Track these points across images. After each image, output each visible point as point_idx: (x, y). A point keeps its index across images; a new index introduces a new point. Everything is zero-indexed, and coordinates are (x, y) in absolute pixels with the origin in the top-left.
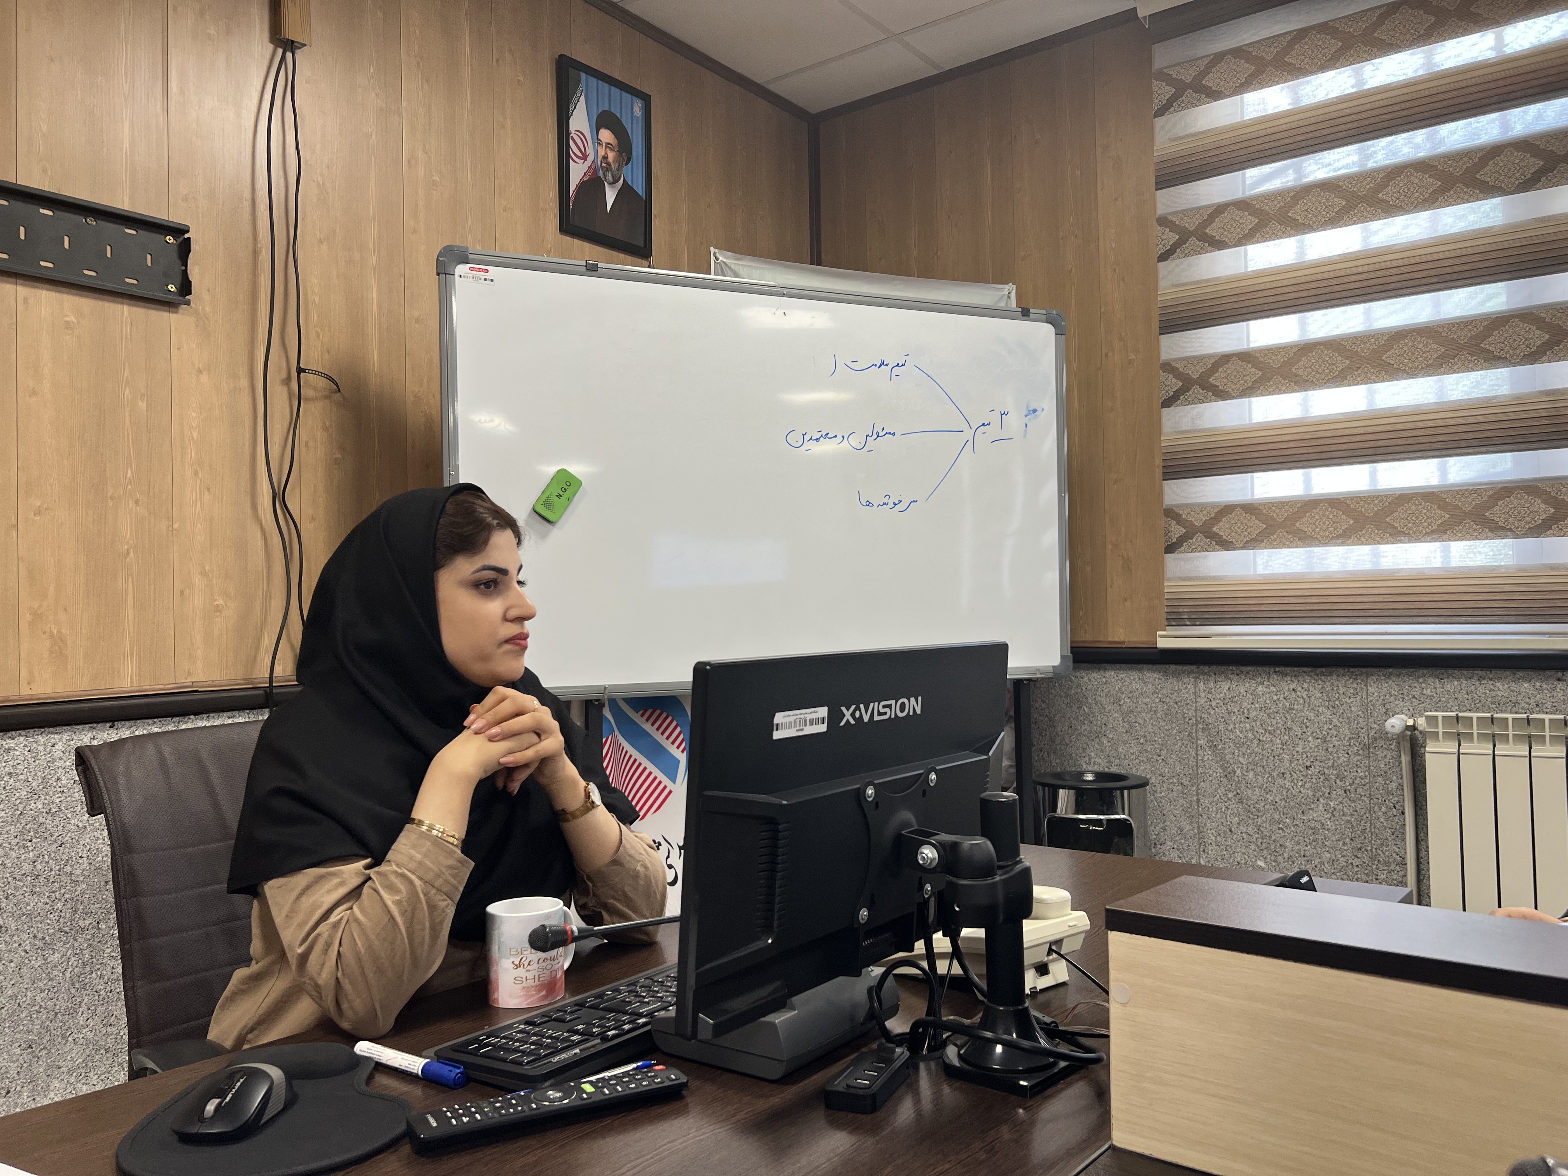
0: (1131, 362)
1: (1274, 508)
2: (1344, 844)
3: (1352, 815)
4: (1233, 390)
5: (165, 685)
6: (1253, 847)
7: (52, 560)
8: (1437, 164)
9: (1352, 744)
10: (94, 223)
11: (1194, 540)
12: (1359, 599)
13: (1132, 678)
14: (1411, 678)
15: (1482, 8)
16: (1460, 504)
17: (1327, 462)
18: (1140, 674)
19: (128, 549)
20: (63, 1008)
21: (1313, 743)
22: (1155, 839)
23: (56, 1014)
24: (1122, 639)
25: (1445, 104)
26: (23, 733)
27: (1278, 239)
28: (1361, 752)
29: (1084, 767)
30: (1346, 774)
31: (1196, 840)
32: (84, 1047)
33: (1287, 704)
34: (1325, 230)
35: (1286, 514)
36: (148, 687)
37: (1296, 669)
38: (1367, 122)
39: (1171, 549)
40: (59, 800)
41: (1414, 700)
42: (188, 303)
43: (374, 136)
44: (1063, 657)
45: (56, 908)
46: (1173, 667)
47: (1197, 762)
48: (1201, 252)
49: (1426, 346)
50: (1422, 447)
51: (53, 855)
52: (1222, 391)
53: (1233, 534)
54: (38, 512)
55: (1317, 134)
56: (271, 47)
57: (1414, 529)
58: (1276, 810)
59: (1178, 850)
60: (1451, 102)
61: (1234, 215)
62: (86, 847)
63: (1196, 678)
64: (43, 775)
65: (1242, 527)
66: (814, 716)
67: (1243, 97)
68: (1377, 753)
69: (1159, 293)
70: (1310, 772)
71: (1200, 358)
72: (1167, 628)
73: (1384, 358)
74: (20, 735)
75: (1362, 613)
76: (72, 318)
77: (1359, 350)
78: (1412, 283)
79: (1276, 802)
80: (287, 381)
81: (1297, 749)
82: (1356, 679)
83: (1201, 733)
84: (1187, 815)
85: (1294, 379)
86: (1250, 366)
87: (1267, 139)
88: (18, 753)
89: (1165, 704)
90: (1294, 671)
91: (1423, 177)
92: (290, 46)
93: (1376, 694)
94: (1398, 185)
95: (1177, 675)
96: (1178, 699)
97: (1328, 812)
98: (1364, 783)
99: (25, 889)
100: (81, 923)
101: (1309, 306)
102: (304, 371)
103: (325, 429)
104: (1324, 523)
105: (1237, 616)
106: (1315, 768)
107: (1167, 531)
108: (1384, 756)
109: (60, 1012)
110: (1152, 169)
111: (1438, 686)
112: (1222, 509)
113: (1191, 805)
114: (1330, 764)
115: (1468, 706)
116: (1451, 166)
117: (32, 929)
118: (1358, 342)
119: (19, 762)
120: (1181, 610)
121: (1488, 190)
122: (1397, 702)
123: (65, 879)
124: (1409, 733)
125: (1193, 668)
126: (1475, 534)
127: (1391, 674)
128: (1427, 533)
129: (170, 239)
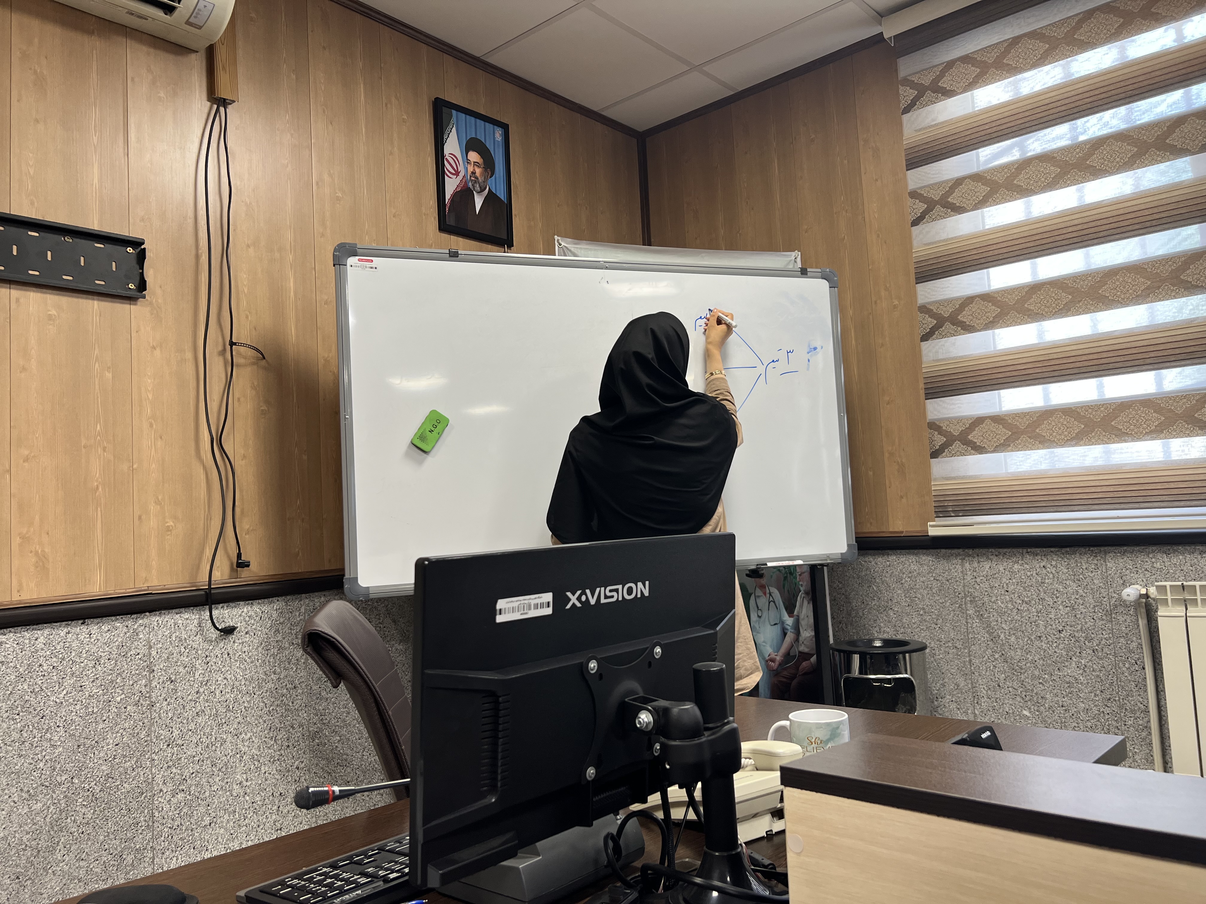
0: (895, 307)
1: (1017, 418)
2: (1096, 695)
3: (1100, 670)
4: (978, 324)
5: (126, 589)
6: (1018, 699)
7: (37, 496)
8: (1133, 134)
9: (1096, 611)
10: (71, 241)
11: (953, 447)
12: (1093, 490)
13: (910, 561)
14: (1142, 554)
15: (1161, 8)
16: (1173, 408)
17: (1059, 378)
18: (917, 558)
19: (97, 486)
20: (44, 846)
21: (1063, 611)
22: (937, 694)
23: (39, 851)
24: (901, 529)
25: (1136, 86)
26: (12, 630)
27: (1007, 202)
28: (1104, 617)
29: (876, 635)
30: (1093, 636)
31: (970, 694)
32: (61, 878)
33: (1040, 579)
34: (1045, 192)
35: (1028, 423)
36: (113, 592)
37: (1044, 549)
38: (1073, 105)
39: (935, 454)
40: (41, 682)
41: (1146, 572)
42: (144, 297)
43: (289, 165)
44: (849, 546)
45: (38, 767)
46: (943, 551)
47: (967, 629)
48: (945, 216)
49: (1133, 280)
50: (1137, 362)
51: (36, 725)
52: (969, 326)
53: (985, 440)
54: (26, 460)
55: (1033, 117)
56: (208, 104)
57: (1136, 430)
58: (1036, 667)
59: (956, 702)
60: (1141, 84)
61: (970, 186)
62: (62, 718)
63: (963, 559)
64: (29, 663)
65: (992, 435)
66: (539, 601)
67: (973, 94)
68: (1119, 618)
69: (913, 251)
70: (1062, 635)
71: (950, 301)
72: (936, 519)
73: (1100, 292)
74: (10, 632)
75: (1097, 502)
76: (53, 312)
77: (1079, 286)
78: (1118, 231)
79: (1035, 661)
80: (223, 352)
81: (1050, 616)
82: (1096, 556)
83: (969, 605)
84: (962, 673)
85: (1027, 313)
86: (990, 304)
87: (994, 124)
88: (8, 646)
89: (939, 582)
90: (1044, 551)
91: (1122, 145)
92: (223, 103)
93: (1114, 568)
94: (1102, 153)
95: (947, 558)
96: (949, 577)
97: (1080, 669)
98: (1109, 644)
99: (14, 752)
100: (58, 778)
101: (1036, 254)
102: (235, 344)
103: (253, 387)
104: (1060, 429)
105: (992, 507)
106: (1066, 632)
107: (931, 441)
108: (1124, 620)
109: (42, 850)
110: (903, 154)
111: (1166, 560)
112: (975, 420)
113: (965, 664)
114: (1079, 628)
115: (1192, 576)
116: (1144, 135)
117: (20, 784)
118: (1078, 281)
119: (9, 653)
120: (946, 504)
121: (1178, 152)
122: (1132, 575)
123: (46, 744)
124: (1144, 600)
125: (960, 551)
126: (1187, 432)
127: (1125, 551)
128: (1146, 433)
129: (130, 250)
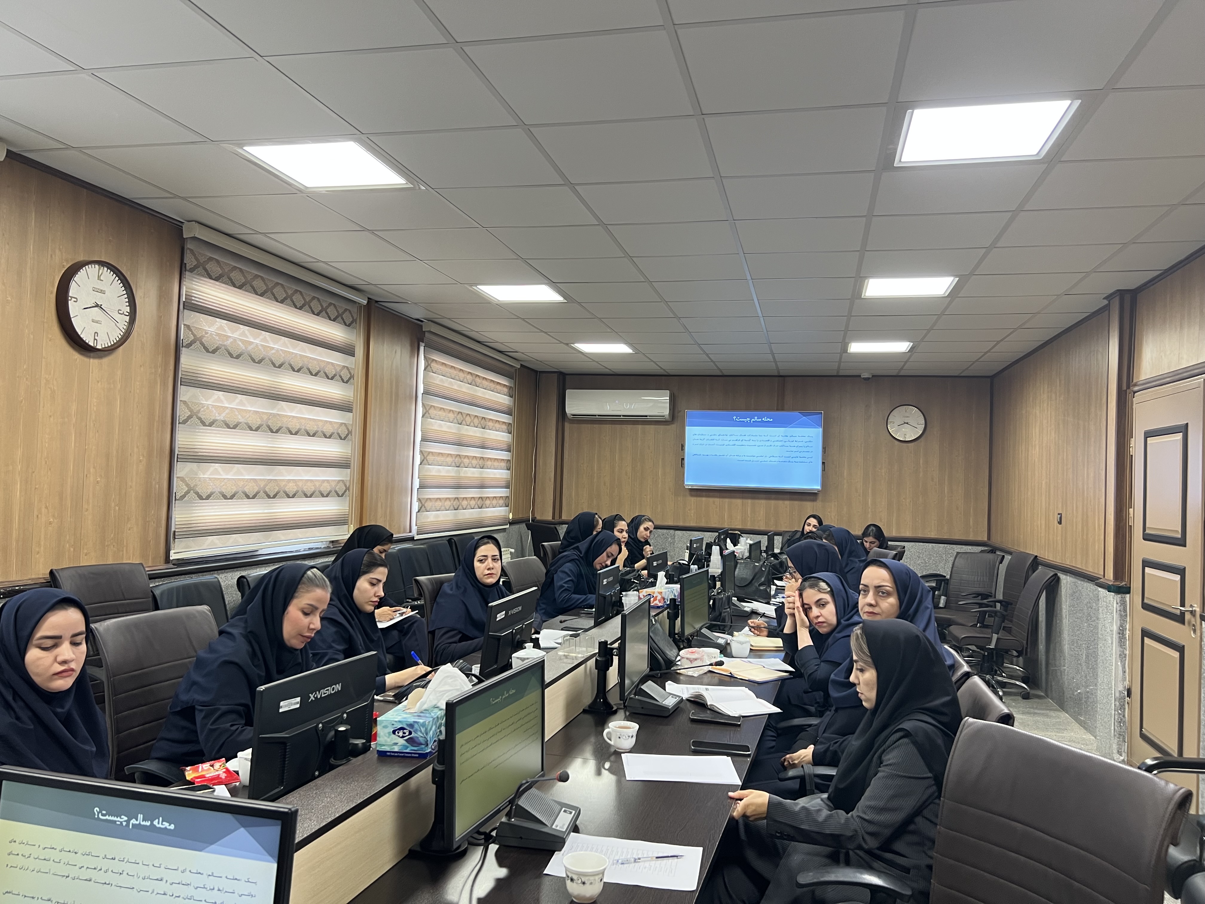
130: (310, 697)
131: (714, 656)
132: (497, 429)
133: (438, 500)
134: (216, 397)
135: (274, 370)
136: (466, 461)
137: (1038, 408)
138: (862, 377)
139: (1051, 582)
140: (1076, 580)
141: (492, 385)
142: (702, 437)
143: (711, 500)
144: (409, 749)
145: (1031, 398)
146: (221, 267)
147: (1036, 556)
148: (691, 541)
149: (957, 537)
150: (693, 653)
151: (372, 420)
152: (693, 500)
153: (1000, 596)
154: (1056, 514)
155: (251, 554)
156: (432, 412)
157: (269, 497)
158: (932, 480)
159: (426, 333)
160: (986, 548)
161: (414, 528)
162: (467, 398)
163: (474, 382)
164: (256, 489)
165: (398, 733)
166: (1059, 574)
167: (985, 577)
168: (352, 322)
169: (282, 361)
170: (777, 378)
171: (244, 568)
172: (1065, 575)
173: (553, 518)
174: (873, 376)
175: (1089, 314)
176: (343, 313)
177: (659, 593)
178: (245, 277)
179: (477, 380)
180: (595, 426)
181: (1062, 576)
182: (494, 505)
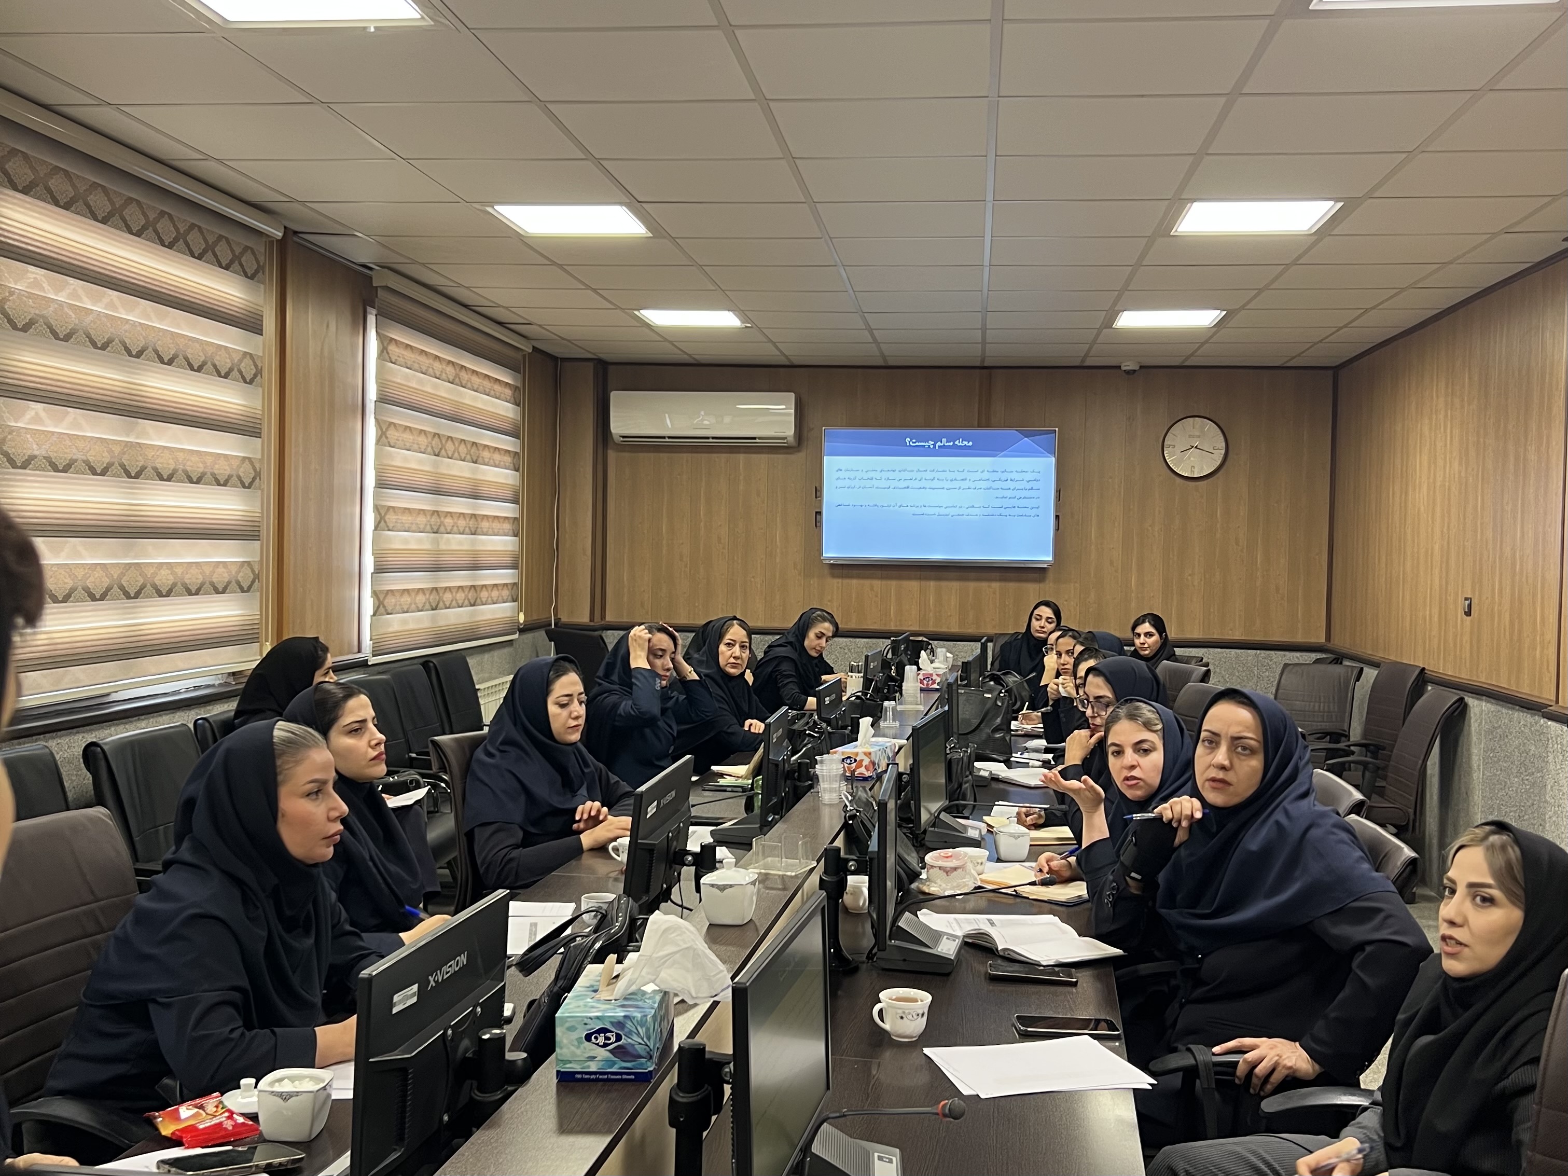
130: (429, 982)
131: (980, 861)
132: (497, 463)
133: (406, 593)
134: (33, 413)
135: (129, 361)
136: (448, 521)
137: (1426, 421)
138: (1123, 368)
139: (1455, 711)
140: (1499, 708)
141: (487, 384)
142: (852, 474)
143: (867, 583)
144: (616, 1066)
145: (1414, 404)
146: (32, 168)
147: (1423, 669)
148: (867, 657)
149: (1277, 637)
150: (947, 857)
151: (293, 451)
152: (836, 584)
153: (1356, 733)
154: (1460, 599)
155: (99, 701)
156: (392, 434)
157: (128, 596)
158: (1237, 544)
159: (379, 289)
160: (1324, 656)
161: (367, 644)
162: (447, 408)
163: (457, 380)
164: (106, 582)
165: (596, 1038)
166: (1466, 699)
167: (1331, 705)
168: (257, 272)
169: (142, 344)
170: (978, 371)
171: (88, 728)
172: (1478, 699)
173: (592, 619)
174: (1141, 367)
175: (1531, 264)
176: (242, 254)
177: (865, 754)
178: (74, 186)
179: (463, 374)
180: (661, 455)
181: (1471, 701)
182: (495, 599)
